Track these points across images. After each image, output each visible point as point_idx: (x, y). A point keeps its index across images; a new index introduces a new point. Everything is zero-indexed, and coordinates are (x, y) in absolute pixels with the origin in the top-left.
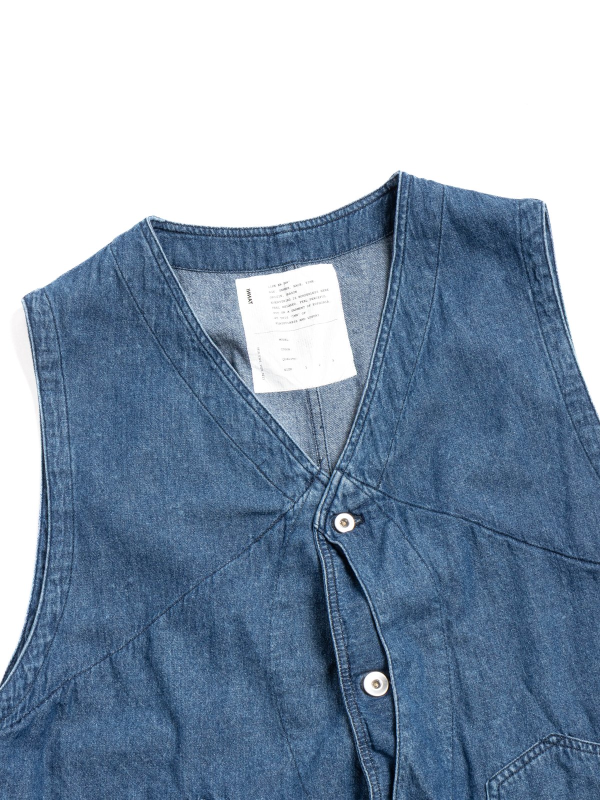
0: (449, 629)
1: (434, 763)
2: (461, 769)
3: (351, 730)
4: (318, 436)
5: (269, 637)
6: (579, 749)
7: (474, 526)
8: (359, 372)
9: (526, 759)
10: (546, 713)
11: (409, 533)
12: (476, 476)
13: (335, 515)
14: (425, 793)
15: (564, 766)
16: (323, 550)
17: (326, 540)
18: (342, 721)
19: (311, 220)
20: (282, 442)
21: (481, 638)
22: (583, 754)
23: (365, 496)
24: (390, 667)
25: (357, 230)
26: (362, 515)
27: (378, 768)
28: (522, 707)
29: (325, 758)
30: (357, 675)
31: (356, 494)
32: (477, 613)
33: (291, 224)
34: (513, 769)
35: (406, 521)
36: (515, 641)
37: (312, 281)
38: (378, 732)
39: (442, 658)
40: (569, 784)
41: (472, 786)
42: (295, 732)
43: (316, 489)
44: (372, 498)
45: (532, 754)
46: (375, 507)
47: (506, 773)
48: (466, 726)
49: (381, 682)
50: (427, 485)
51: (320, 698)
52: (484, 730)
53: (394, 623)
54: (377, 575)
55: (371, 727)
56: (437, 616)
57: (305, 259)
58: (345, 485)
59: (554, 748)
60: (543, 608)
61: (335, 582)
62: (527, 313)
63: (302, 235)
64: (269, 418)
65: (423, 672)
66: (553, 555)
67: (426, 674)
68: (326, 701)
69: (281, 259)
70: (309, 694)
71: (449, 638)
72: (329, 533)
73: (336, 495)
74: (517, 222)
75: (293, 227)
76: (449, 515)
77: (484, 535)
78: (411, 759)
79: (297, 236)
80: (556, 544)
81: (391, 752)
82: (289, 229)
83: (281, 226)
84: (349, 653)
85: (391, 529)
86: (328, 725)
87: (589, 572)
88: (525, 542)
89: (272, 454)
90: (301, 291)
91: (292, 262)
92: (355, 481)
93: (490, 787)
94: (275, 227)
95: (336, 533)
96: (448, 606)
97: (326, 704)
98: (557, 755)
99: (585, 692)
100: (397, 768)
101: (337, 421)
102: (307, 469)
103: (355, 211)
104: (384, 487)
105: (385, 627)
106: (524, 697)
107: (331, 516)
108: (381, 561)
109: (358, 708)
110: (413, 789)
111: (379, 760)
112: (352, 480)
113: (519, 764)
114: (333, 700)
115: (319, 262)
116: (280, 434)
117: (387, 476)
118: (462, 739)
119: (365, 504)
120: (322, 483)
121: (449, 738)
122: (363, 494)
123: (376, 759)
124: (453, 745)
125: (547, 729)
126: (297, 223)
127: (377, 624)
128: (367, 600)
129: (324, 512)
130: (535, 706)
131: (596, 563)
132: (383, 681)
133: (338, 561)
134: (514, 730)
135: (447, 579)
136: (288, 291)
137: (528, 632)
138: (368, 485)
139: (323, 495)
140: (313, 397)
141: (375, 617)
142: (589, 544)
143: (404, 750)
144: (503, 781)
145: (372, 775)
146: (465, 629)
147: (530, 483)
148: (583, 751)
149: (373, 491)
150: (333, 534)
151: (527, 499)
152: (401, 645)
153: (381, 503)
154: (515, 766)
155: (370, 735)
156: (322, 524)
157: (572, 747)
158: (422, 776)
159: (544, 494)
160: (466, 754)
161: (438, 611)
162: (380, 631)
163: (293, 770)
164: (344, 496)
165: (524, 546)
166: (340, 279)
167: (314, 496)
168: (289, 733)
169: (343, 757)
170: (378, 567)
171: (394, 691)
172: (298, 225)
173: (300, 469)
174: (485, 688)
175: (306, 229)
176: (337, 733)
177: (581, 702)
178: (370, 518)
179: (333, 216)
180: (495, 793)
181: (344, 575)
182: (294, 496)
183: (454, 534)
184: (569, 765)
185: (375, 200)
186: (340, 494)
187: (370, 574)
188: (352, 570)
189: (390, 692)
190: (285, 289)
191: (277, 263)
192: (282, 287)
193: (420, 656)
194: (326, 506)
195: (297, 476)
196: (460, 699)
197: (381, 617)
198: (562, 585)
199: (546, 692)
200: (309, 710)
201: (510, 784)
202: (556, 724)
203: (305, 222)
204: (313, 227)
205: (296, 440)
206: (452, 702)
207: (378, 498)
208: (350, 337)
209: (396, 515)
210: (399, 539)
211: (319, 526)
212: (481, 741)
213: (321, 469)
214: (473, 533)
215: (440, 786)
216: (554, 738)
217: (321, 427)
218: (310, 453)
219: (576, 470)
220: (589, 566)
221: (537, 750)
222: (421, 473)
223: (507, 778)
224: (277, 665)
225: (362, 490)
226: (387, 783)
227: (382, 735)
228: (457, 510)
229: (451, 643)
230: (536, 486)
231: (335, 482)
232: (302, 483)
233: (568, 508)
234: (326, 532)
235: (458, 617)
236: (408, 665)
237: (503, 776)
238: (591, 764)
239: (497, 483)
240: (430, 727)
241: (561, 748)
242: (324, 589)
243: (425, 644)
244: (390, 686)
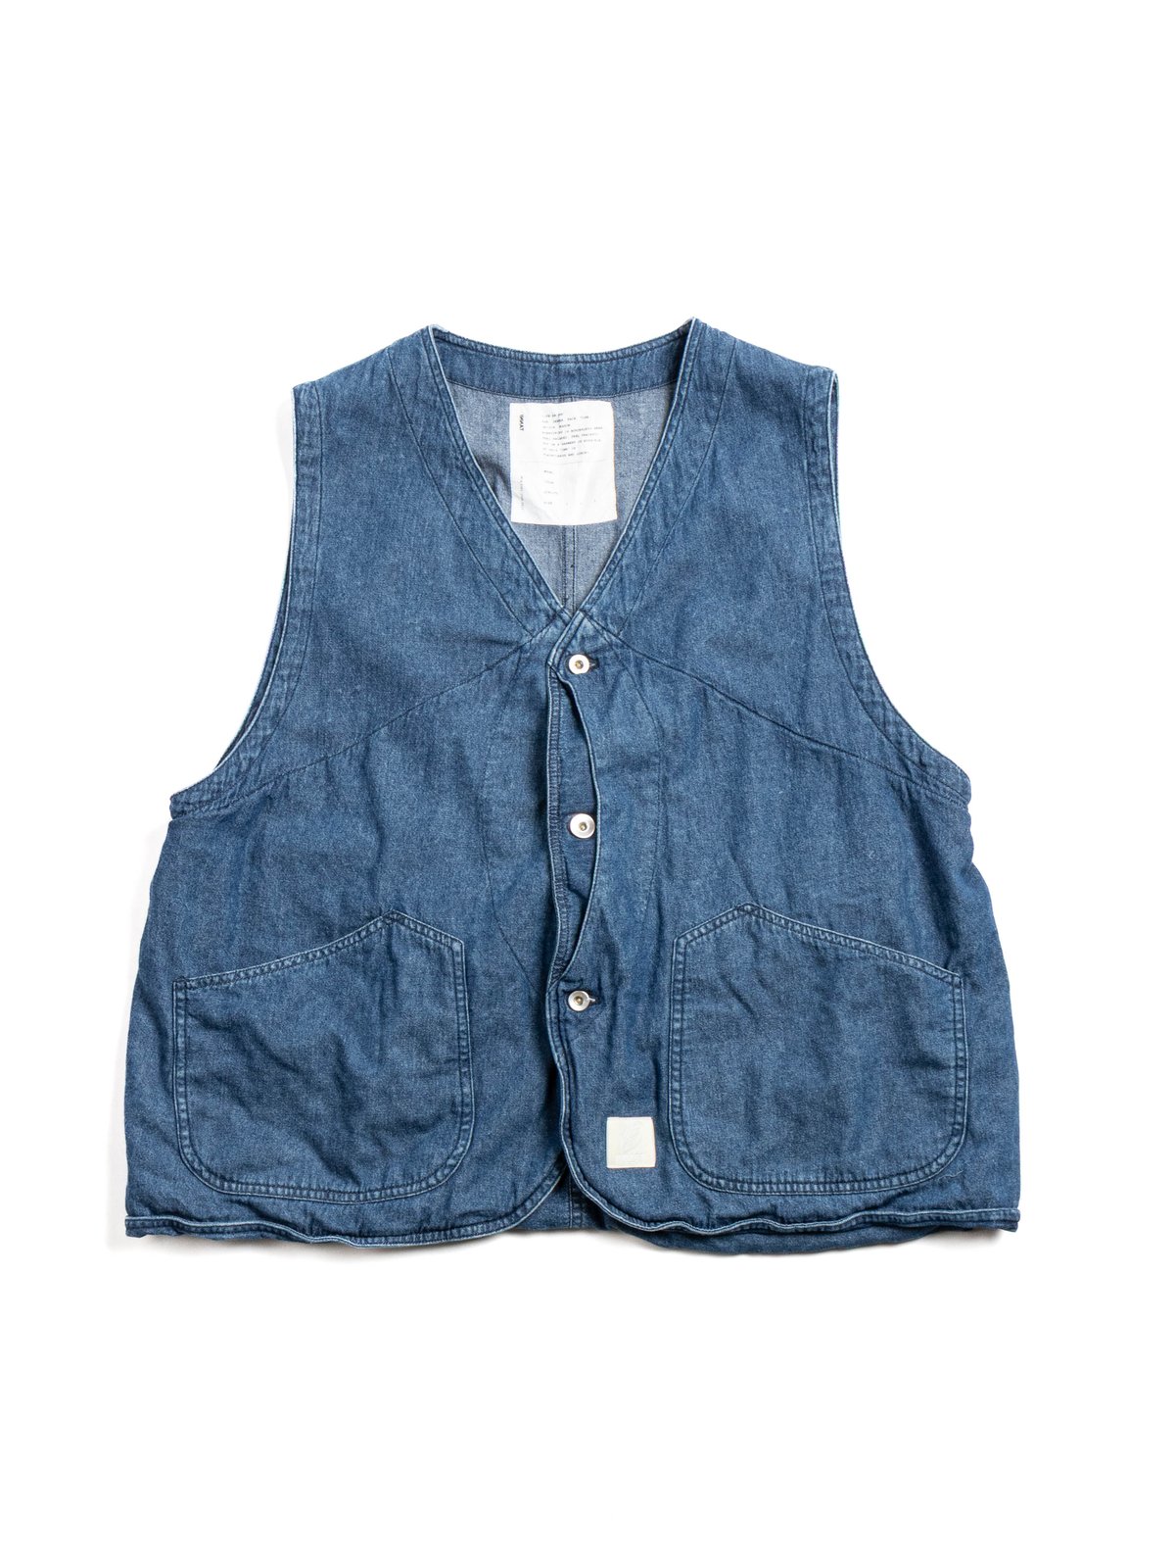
0: (664, 786)
1: (627, 911)
2: (653, 923)
3: (550, 866)
4: (568, 575)
5: (486, 765)
6: (771, 921)
7: (708, 688)
8: (619, 516)
9: (718, 922)
10: (746, 882)
11: (641, 684)
12: (718, 638)
13: (571, 655)
14: (612, 937)
15: (753, 936)
16: (553, 687)
17: (558, 678)
18: (543, 857)
19: (596, 354)
20: (530, 574)
21: (695, 799)
22: (774, 927)
23: (604, 642)
24: (599, 811)
25: (641, 371)
26: (597, 659)
27: (570, 906)
28: (723, 873)
29: (520, 889)
30: (565, 815)
31: (594, 638)
32: (696, 775)
33: (575, 355)
34: (703, 930)
35: (640, 672)
36: (728, 808)
37: (587, 417)
38: (576, 872)
39: (653, 812)
40: (756, 953)
41: (661, 941)
42: (496, 861)
43: (556, 626)
44: (611, 645)
45: (724, 919)
46: (612, 653)
47: (696, 933)
48: (665, 882)
49: (588, 825)
50: (668, 640)
51: (526, 832)
52: (681, 888)
53: (610, 770)
54: (602, 720)
55: (569, 866)
56: (655, 770)
57: (584, 393)
58: (585, 627)
59: (747, 917)
60: (762, 780)
61: (559, 720)
62: (800, 483)
63: (585, 368)
64: (521, 548)
65: (631, 823)
66: (781, 729)
67: (634, 826)
68: (531, 836)
69: (559, 390)
70: (516, 827)
71: (663, 794)
72: (562, 672)
73: (574, 636)
74: (804, 388)
75: (577, 358)
76: (683, 672)
77: (715, 699)
78: (604, 902)
79: (579, 368)
80: (786, 719)
81: (585, 894)
82: (573, 360)
83: (565, 355)
84: (561, 791)
85: (624, 678)
86: (528, 858)
87: (814, 751)
88: (756, 713)
89: (518, 585)
90: (574, 425)
91: (570, 394)
92: (596, 625)
93: (678, 944)
94: (558, 356)
95: (568, 673)
96: (667, 763)
97: (530, 839)
98: (749, 924)
99: (787, 868)
100: (588, 909)
101: (589, 563)
102: (550, 605)
103: (643, 352)
104: (625, 635)
105: (600, 772)
106: (727, 863)
107: (566, 655)
108: (608, 708)
109: (560, 846)
110: (601, 932)
111: (572, 899)
112: (594, 623)
113: (710, 926)
114: (539, 835)
115: (597, 399)
116: (530, 567)
117: (630, 626)
118: (659, 893)
119: (602, 649)
120: (564, 621)
121: (647, 891)
122: (602, 639)
123: (570, 898)
124: (648, 898)
125: (744, 898)
126: (582, 355)
127: (593, 767)
128: (587, 743)
129: (560, 650)
130: (737, 874)
131: (821, 744)
132: (591, 824)
133: (566, 700)
134: (711, 893)
135: (670, 736)
136: (561, 423)
137: (742, 801)
138: (608, 631)
139: (561, 634)
140: (569, 535)
141: (592, 761)
142: (818, 724)
143: (598, 893)
144: (692, 941)
145: (563, 913)
146: (681, 788)
147: (772, 655)
148: (776, 924)
149: (613, 638)
150: (565, 673)
151: (765, 670)
152: (614, 792)
153: (619, 651)
154: (706, 927)
155: (567, 874)
156: (556, 662)
157: (765, 919)
158: (611, 921)
159: (783, 668)
160: (660, 909)
161: (657, 766)
162: (594, 775)
163: (488, 896)
164: (583, 637)
165: (753, 716)
166: (616, 419)
167: (553, 633)
168: (490, 860)
169: (538, 892)
170: (604, 714)
171: (599, 835)
172: (583, 357)
173: (544, 604)
174: (691, 848)
175: (590, 363)
176: (536, 867)
177: (782, 877)
178: (605, 664)
179: (620, 354)
180: (682, 950)
181: (570, 715)
182: (534, 630)
183: (686, 691)
184: (759, 935)
185: (665, 344)
186: (579, 636)
187: (595, 718)
188: (577, 711)
189: (595, 836)
190: (559, 421)
191: (555, 393)
192: (556, 418)
193: (631, 806)
194: (563, 645)
195: (540, 610)
196: (664, 856)
197: (597, 760)
198: (785, 760)
199: (749, 861)
200: (513, 842)
201: (698, 944)
202: (753, 894)
203: (590, 355)
204: (598, 361)
205: (545, 575)
206: (655, 857)
207: (617, 646)
208: (616, 480)
209: (632, 665)
210: (630, 689)
211: (553, 663)
212: (676, 898)
213: (564, 607)
214: (705, 694)
215: (628, 934)
216: (749, 907)
217: (572, 566)
218: (556, 591)
219: (819, 649)
220: (815, 746)
221: (730, 916)
222: (664, 627)
223: (695, 938)
224: (489, 793)
225: (602, 635)
226: (576, 922)
227: (579, 875)
228: (692, 670)
229: (665, 799)
230: (776, 659)
231: (576, 623)
232: (544, 619)
233: (805, 685)
234: (558, 670)
235: (675, 775)
236: (618, 812)
237: (692, 935)
238: (781, 938)
239: (738, 649)
240: (629, 877)
241: (754, 918)
242: (547, 726)
243: (639, 796)
244: (596, 830)
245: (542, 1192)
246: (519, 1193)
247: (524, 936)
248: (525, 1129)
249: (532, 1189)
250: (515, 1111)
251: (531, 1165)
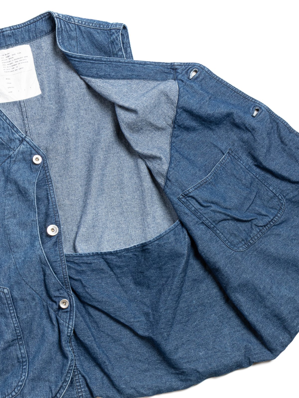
4: (25, 121)
5: (5, 209)
8: (42, 92)
13: (33, 156)
19: (19, 25)
20: (8, 124)
25: (39, 29)
29: (28, 260)
33: (10, 27)
37: (20, 53)
42: (15, 250)
43: (24, 144)
51: (27, 235)
57: (17, 43)
63: (15, 32)
64: (3, 114)
69: (6, 43)
70: (22, 234)
75: (11, 28)
79: (13, 32)
82: (9, 29)
83: (5, 28)
86: (29, 246)
89: (4, 130)
90: (15, 57)
91: (11, 44)
94: (3, 29)
95: (33, 164)
97: (29, 238)
101: (33, 114)
102: (20, 136)
103: (38, 20)
115: (23, 44)
116: (8, 121)
120: (27, 142)
126: (13, 26)
136: (9, 57)
140: (22, 104)
163: (14, 266)
166: (33, 52)
167: (23, 148)
168: (12, 250)
172: (13, 27)
173: (17, 136)
175: (17, 29)
176: (33, 250)
179: (28, 23)
182: (14, 148)
185: (47, 16)
190: (8, 56)
191: (4, 45)
192: (7, 56)
195: (16, 139)
200: (21, 240)
203: (16, 26)
204: (20, 28)
205: (15, 123)
208: (38, 77)
213: (26, 136)
217: (26, 117)
218: (21, 129)
224: (8, 222)
232: (18, 142)
245: (63, 389)
246: (53, 391)
247: (34, 280)
248: (50, 363)
249: (58, 389)
250: (44, 356)
251: (56, 377)
